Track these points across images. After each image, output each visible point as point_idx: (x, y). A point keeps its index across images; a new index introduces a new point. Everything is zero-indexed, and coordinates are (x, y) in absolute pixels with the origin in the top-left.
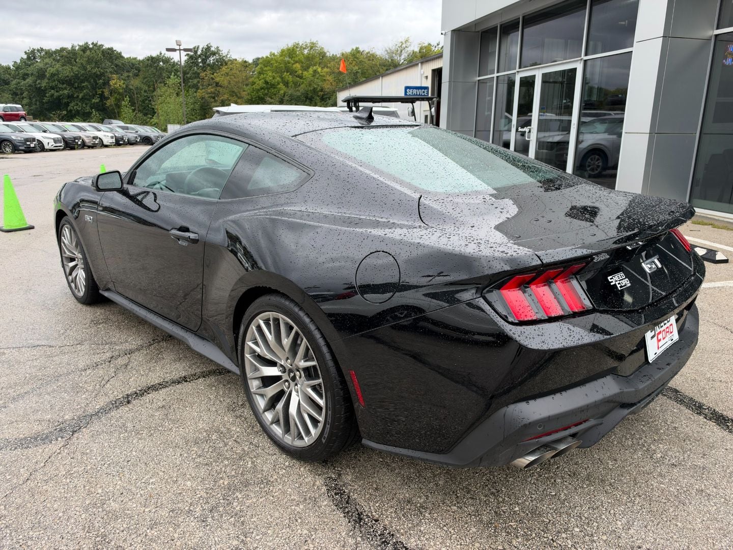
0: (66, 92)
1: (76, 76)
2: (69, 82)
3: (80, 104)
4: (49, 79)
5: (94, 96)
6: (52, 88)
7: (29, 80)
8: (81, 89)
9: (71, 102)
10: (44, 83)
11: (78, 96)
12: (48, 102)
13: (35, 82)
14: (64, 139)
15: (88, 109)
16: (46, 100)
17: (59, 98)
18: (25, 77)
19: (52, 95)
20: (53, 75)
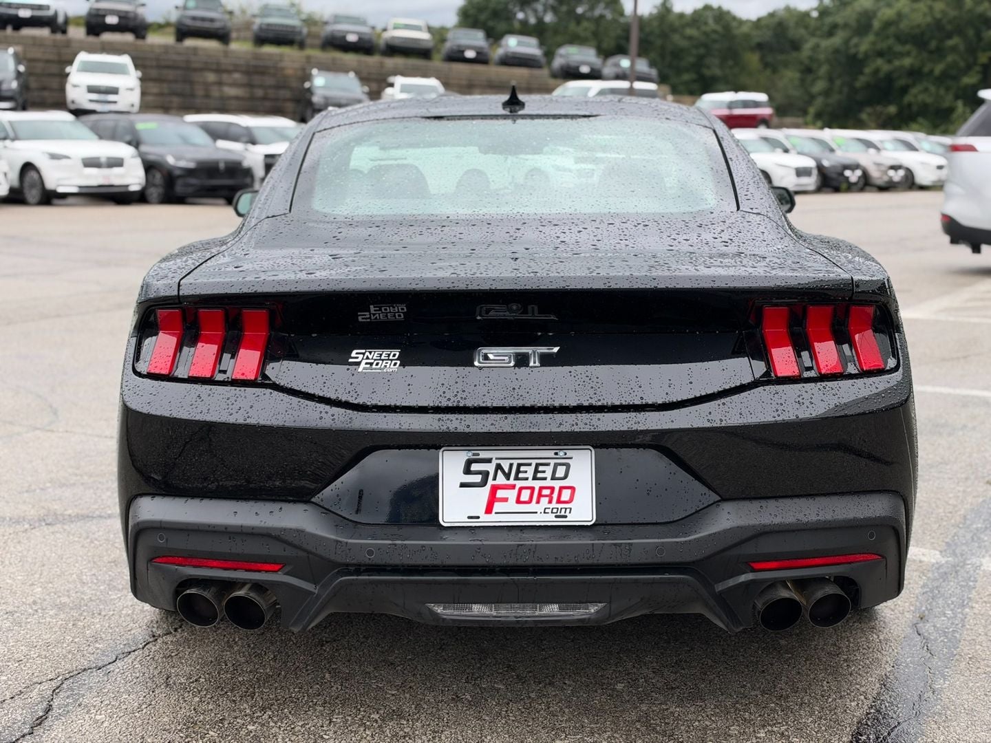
0: (907, 62)
1: (938, 25)
2: (918, 39)
3: (933, 89)
4: (877, 34)
5: (969, 68)
6: (880, 54)
7: (837, 40)
8: (939, 53)
9: (914, 85)
10: (864, 45)
11: (931, 71)
12: (868, 86)
13: (847, 42)
14: (820, 168)
15: (948, 100)
16: (861, 81)
17: (889, 78)
18: (831, 31)
19: (877, 71)
20: (888, 24)
